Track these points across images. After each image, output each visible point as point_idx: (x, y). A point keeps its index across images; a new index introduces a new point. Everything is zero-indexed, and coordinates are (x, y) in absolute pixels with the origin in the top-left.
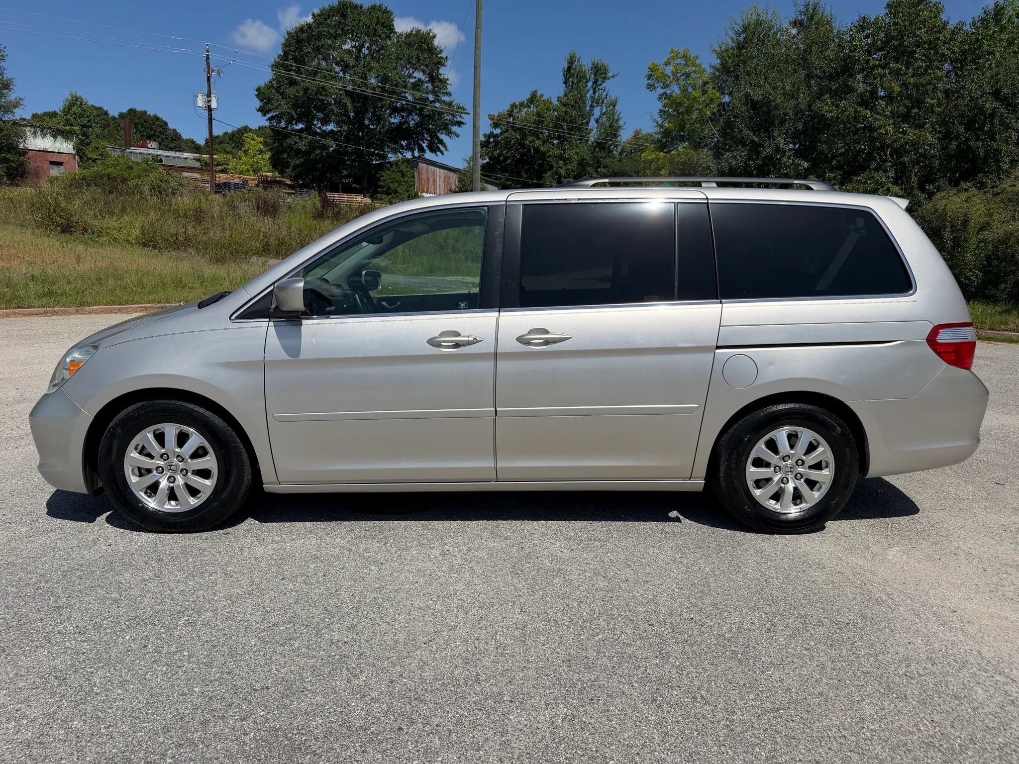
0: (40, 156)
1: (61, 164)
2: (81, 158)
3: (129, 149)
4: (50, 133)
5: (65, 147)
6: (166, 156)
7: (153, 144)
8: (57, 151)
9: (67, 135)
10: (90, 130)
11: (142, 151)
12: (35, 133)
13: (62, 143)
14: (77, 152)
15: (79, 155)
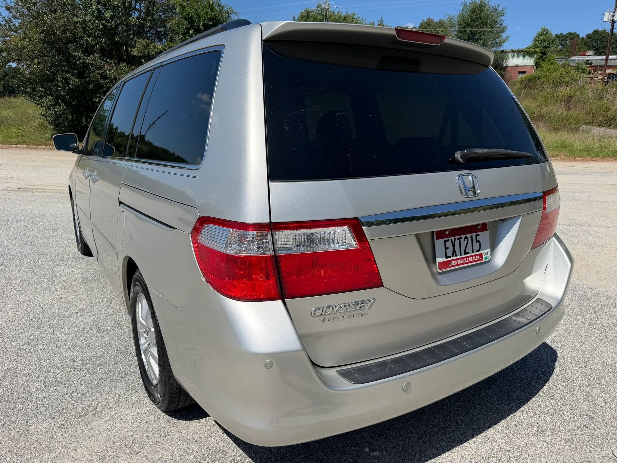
0: (514, 69)
1: (524, 72)
2: (537, 67)
3: (571, 58)
4: (522, 54)
5: (529, 61)
6: (596, 60)
7: (591, 52)
8: (524, 65)
9: (531, 55)
10: (548, 49)
11: (579, 59)
12: (514, 56)
13: (527, 60)
14: (535, 64)
15: (536, 66)
